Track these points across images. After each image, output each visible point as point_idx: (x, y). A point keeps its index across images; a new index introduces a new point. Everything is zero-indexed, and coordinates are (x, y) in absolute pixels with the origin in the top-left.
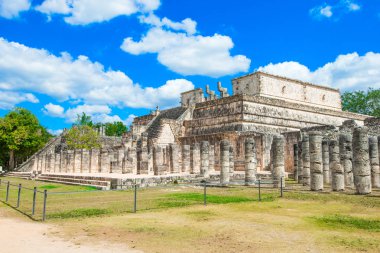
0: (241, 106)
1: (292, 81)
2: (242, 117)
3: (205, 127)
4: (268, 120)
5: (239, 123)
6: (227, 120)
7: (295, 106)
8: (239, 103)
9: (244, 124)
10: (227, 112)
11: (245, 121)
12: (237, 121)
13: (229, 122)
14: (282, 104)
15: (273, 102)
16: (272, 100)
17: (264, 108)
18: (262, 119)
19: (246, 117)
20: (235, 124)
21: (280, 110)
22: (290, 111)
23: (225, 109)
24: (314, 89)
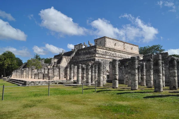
0: (96, 51)
1: (119, 41)
2: (95, 55)
3: (81, 60)
4: (107, 57)
5: (94, 58)
6: (89, 56)
7: (119, 51)
8: (95, 49)
9: (96, 58)
10: (90, 53)
11: (96, 57)
12: (93, 57)
13: (90, 57)
14: (114, 50)
15: (110, 49)
16: (109, 48)
17: (106, 52)
18: (104, 56)
19: (97, 55)
20: (92, 58)
21: (113, 53)
22: (117, 53)
23: (89, 52)
24: (128, 45)
